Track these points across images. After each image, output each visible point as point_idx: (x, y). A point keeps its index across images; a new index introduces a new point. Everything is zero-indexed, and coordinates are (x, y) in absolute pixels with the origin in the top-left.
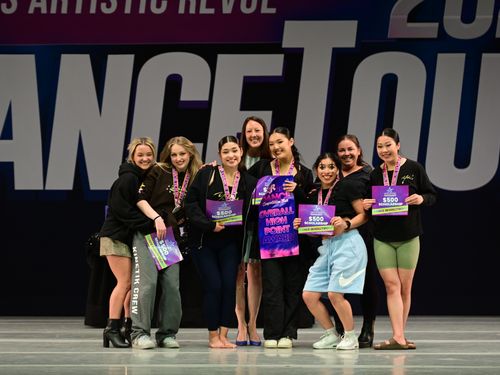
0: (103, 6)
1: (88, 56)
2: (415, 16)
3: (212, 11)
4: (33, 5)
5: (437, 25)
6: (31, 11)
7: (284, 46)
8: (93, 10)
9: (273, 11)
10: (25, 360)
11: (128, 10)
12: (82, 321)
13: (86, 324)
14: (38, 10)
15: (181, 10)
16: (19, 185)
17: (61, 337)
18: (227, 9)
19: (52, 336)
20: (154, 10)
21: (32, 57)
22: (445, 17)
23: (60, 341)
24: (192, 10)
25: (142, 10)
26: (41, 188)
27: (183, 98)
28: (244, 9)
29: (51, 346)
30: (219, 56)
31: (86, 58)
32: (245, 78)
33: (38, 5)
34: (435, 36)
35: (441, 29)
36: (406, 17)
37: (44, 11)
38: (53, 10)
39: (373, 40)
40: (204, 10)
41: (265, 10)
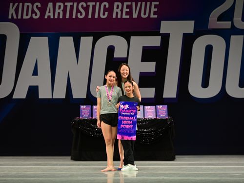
0: (79, 14)
1: (72, 37)
2: (220, 19)
3: (128, 17)
4: (47, 14)
5: (230, 22)
6: (46, 17)
7: (161, 32)
8: (74, 17)
9: (156, 16)
10: (44, 176)
11: (90, 16)
12: (69, 158)
13: (71, 159)
14: (49, 17)
15: (114, 16)
16: (41, 96)
17: (60, 165)
18: (135, 16)
19: (56, 165)
20: (102, 16)
21: (47, 38)
22: (234, 19)
23: (60, 167)
24: (119, 16)
25: (96, 16)
26: (51, 98)
27: (115, 57)
28: (143, 16)
29: (55, 170)
30: (132, 37)
31: (71, 38)
32: (143, 47)
33: (49, 14)
34: (230, 27)
35: (232, 24)
36: (216, 19)
37: (52, 17)
38: (56, 17)
39: (202, 29)
40: (124, 16)
41: (152, 16)
